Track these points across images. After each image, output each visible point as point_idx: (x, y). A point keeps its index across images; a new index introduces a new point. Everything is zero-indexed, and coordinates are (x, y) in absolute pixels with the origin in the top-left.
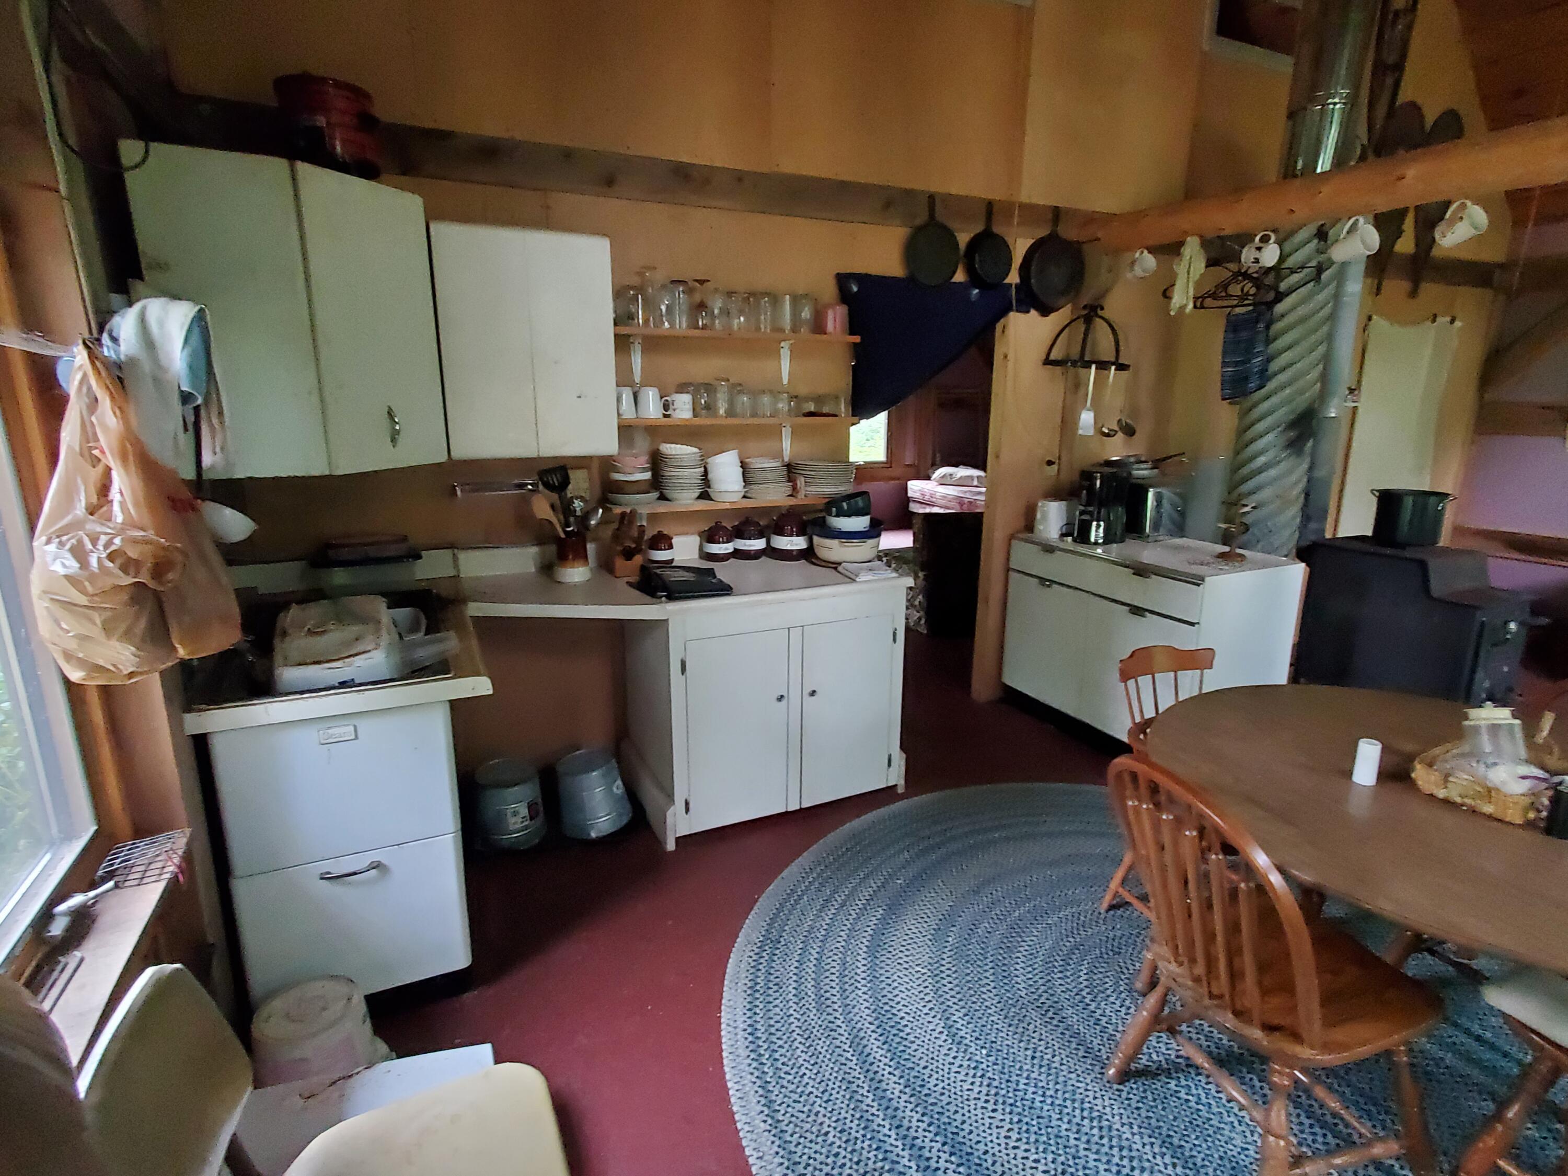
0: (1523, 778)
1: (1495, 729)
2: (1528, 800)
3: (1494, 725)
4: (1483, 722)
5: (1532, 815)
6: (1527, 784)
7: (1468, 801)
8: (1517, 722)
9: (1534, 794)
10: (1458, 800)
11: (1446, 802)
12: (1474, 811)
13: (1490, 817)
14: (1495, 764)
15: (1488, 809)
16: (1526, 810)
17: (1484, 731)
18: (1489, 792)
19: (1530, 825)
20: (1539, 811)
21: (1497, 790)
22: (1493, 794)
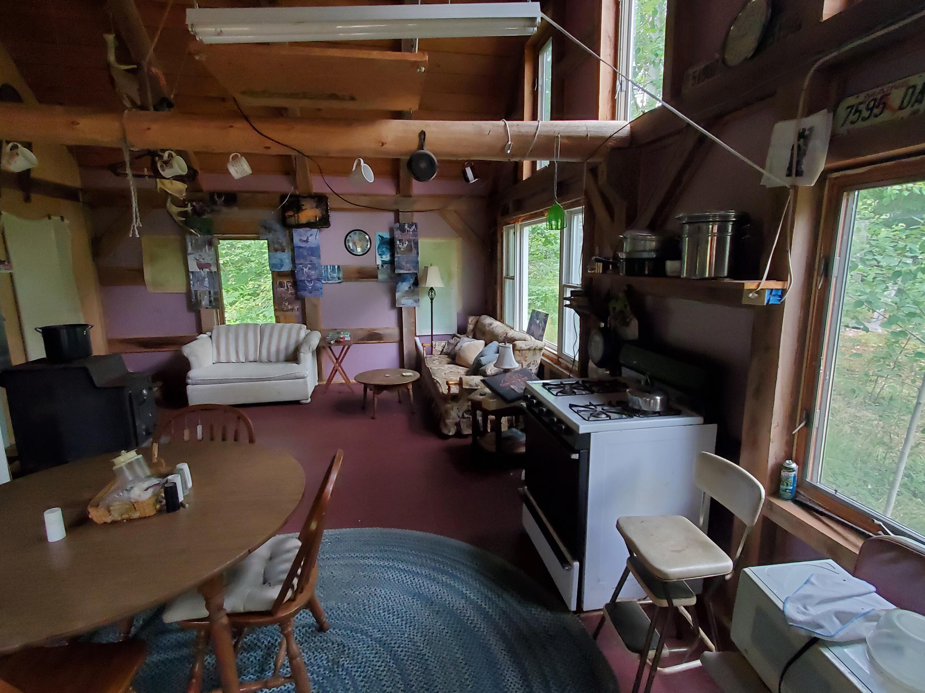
0: (147, 489)
1: (130, 465)
2: (154, 500)
3: (129, 463)
4: (123, 464)
5: (158, 506)
6: (150, 491)
7: (125, 516)
8: (140, 456)
9: (156, 495)
10: (119, 519)
11: (114, 523)
12: (130, 520)
13: (140, 518)
14: (132, 488)
15: (136, 515)
16: (155, 505)
17: (125, 468)
18: (133, 506)
19: (160, 512)
20: (161, 502)
21: (137, 502)
22: (135, 505)
